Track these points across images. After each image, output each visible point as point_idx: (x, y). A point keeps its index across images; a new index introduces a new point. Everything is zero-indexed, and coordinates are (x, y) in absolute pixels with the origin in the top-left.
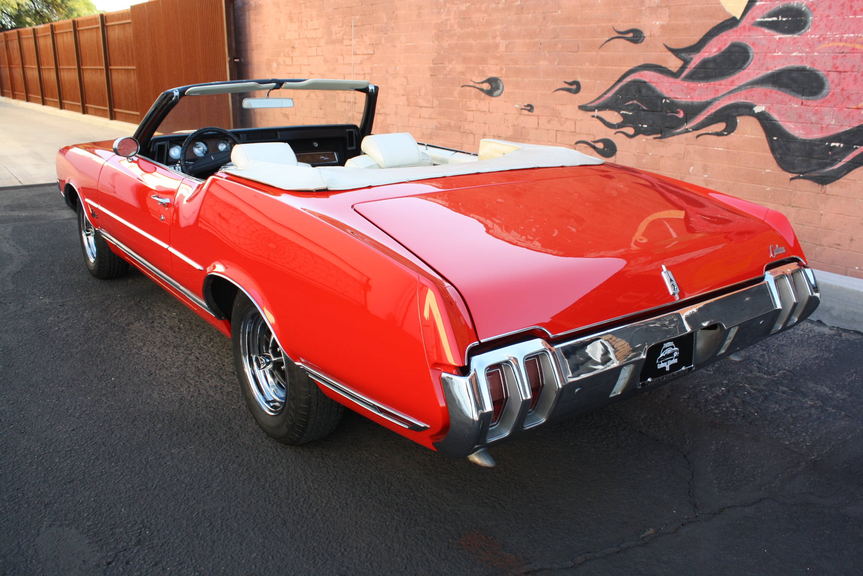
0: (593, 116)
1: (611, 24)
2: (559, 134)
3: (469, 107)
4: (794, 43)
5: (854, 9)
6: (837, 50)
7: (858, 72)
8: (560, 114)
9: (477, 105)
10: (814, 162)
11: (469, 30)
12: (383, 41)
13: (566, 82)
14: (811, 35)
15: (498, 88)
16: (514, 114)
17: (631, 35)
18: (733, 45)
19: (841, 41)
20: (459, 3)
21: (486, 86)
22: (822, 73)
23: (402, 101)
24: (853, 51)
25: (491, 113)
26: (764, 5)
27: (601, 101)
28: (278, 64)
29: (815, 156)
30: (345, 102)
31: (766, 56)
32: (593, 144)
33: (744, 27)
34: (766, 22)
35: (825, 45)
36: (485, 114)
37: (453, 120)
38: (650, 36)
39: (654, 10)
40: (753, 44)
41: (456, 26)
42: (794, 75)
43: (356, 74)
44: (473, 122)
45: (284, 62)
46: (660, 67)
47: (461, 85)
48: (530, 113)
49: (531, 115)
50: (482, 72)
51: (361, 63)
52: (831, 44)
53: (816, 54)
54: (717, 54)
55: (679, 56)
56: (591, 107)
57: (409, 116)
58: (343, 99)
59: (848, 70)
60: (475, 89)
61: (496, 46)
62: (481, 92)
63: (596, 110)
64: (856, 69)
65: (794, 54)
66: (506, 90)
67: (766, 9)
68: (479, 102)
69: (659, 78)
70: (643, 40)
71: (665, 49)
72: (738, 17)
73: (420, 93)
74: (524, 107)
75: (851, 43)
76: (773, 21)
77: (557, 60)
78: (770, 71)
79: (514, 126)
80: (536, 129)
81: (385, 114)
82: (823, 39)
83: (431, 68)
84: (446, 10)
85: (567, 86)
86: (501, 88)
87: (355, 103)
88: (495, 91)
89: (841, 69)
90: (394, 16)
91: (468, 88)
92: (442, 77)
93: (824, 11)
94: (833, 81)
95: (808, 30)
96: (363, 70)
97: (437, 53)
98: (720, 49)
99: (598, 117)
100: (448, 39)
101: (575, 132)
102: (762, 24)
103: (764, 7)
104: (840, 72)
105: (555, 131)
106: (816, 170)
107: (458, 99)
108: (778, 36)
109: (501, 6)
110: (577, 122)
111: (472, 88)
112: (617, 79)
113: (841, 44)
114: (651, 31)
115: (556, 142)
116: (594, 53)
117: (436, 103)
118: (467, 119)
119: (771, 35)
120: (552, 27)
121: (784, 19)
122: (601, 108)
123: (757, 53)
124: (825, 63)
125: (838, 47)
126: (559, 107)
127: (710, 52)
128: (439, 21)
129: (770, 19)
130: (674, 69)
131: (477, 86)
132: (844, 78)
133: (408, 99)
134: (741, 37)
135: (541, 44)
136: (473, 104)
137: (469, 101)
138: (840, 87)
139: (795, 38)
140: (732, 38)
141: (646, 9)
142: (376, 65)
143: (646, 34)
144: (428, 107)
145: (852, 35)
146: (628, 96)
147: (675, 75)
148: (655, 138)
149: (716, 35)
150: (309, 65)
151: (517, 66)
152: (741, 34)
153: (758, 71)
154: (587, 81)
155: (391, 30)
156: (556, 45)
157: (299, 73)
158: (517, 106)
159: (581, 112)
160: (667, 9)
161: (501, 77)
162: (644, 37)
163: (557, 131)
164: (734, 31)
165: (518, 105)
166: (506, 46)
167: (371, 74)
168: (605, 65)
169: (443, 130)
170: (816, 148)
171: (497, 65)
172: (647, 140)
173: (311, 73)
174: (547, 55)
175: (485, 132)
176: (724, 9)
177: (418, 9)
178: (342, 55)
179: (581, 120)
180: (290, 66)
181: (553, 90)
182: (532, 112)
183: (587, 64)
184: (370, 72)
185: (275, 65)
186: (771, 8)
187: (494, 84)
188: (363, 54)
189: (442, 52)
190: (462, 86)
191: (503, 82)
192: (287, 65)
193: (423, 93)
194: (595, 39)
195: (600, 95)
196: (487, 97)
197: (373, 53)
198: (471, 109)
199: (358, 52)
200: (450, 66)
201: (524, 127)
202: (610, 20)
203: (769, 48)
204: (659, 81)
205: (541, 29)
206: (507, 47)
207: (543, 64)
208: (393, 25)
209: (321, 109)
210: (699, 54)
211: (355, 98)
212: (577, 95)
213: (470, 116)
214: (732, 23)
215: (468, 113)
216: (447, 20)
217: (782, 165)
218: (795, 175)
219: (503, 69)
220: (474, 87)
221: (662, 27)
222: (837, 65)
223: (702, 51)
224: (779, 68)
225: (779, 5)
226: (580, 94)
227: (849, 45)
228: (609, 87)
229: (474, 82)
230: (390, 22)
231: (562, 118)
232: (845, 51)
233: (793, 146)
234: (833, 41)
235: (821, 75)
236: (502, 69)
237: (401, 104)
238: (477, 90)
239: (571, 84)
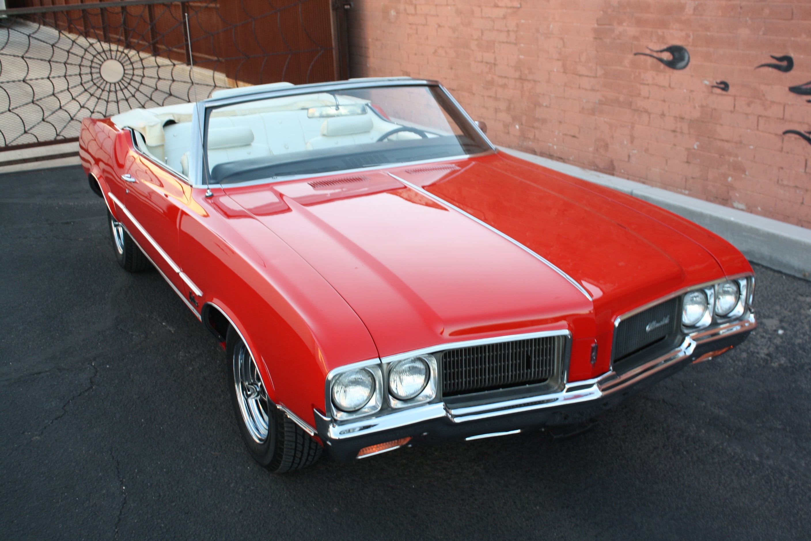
0: (809, 102)
2: (762, 121)
3: (643, 80)
8: (764, 95)
9: (654, 78)
13: (773, 57)
15: (682, 59)
16: (703, 92)
21: (667, 56)
23: (557, 67)
25: (673, 89)
28: (398, 12)
30: (482, 62)
32: (807, 135)
36: (665, 90)
37: (623, 94)
43: (498, 30)
44: (648, 98)
45: (405, 10)
47: (634, 51)
48: (724, 92)
49: (725, 95)
50: (662, 39)
51: (504, 17)
56: (807, 89)
57: (565, 85)
58: (479, 59)
60: (652, 59)
61: (682, 7)
62: (660, 63)
66: (693, 62)
68: (657, 75)
73: (579, 59)
74: (715, 84)
77: (763, 29)
79: (702, 106)
80: (732, 112)
81: (535, 81)
83: (595, 30)
85: (775, 62)
86: (686, 59)
87: (495, 64)
88: (678, 62)
91: (642, 57)
92: (608, 40)
96: (506, 26)
97: (603, 11)
101: (783, 119)
105: (757, 117)
107: (630, 69)
110: (786, 107)
111: (648, 58)
115: (758, 129)
117: (600, 72)
118: (640, 94)
126: (762, 87)
131: (655, 54)
133: (564, 66)
135: (741, 8)
136: (649, 76)
137: (644, 73)
142: (523, 21)
144: (590, 77)
150: (438, 16)
151: (709, 34)
154: (802, 57)
156: (762, 10)
157: (424, 25)
158: (707, 82)
159: (792, 96)
161: (688, 46)
163: (759, 116)
167: (517, 31)
169: (609, 105)
171: (681, 30)
173: (439, 26)
174: (750, 22)
175: (663, 112)
178: (479, 6)
179: (793, 105)
180: (413, 15)
181: (756, 65)
182: (727, 91)
183: (804, 36)
184: (516, 29)
185: (393, 13)
187: (677, 55)
188: (507, 7)
189: (610, 11)
190: (636, 54)
191: (689, 52)
192: (408, 14)
193: (584, 58)
196: (668, 69)
197: (519, 6)
198: (646, 82)
199: (500, 4)
200: (620, 29)
201: (715, 109)
206: (695, 9)
207: (744, 33)
209: (451, 68)
211: (495, 59)
212: (788, 73)
213: (645, 90)
215: (642, 87)
219: (690, 37)
220: (651, 56)
226: (792, 73)
229: (652, 50)
231: (766, 100)
236: (688, 36)
237: (555, 70)
238: (655, 61)
239: (781, 59)
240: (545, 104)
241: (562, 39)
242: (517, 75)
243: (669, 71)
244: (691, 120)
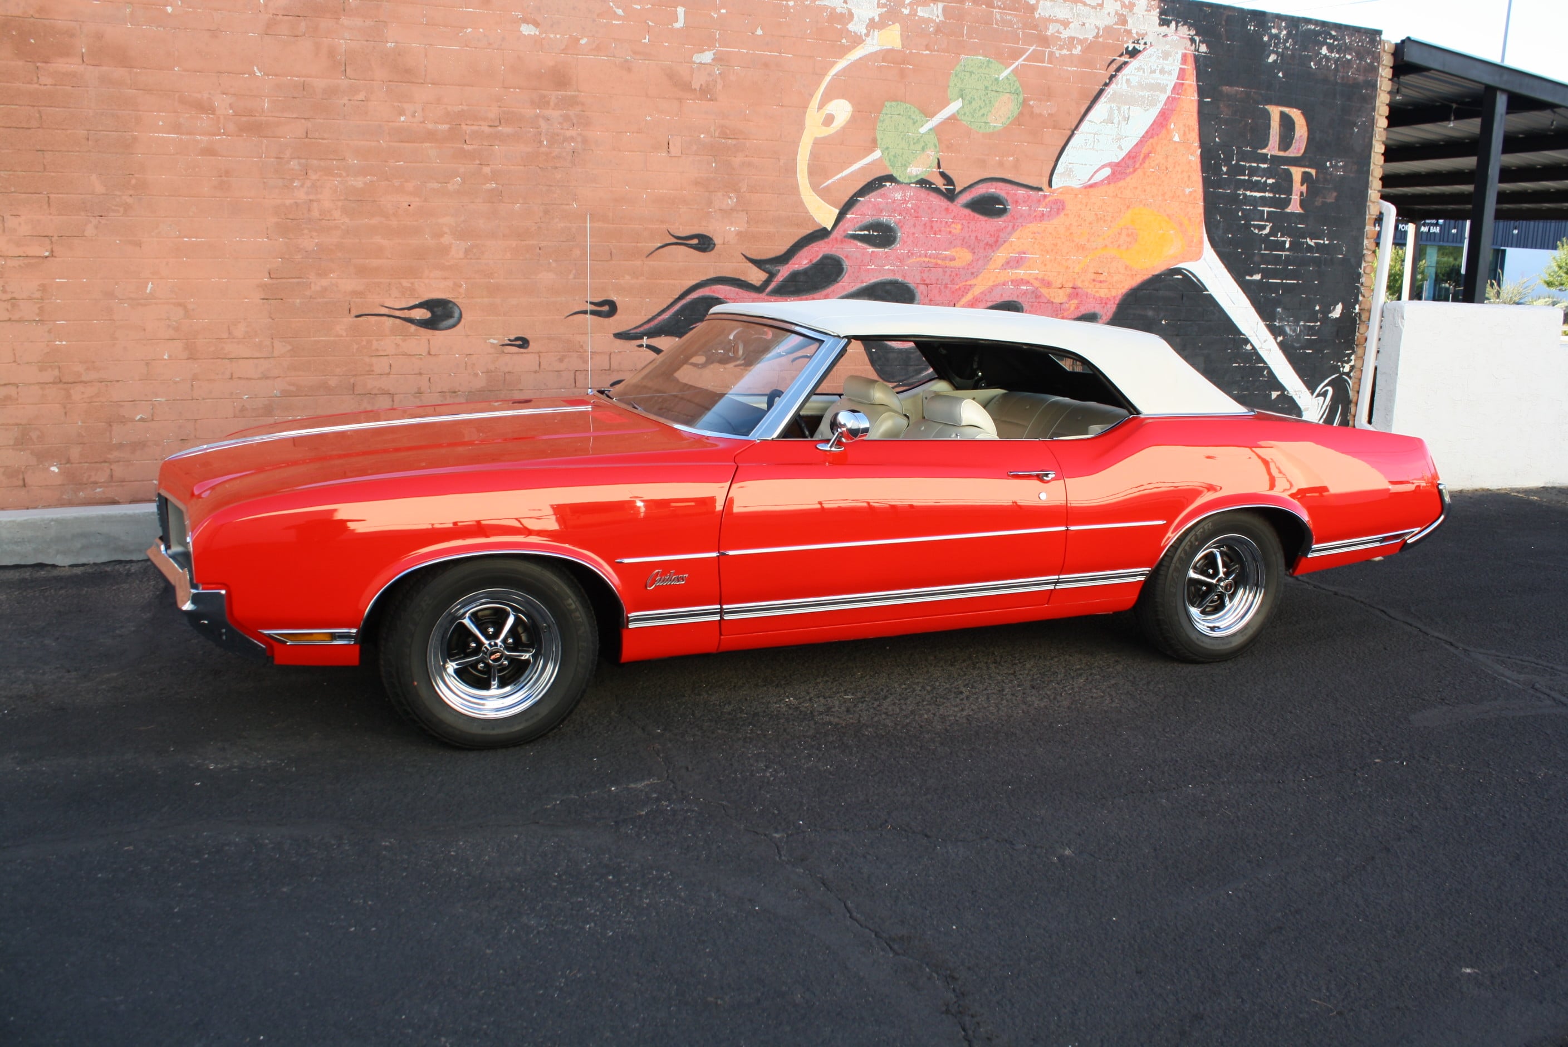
0: (641, 346)
1: (664, 227)
2: (581, 376)
3: (377, 350)
4: (886, 257)
5: (934, 229)
6: (924, 265)
7: (942, 285)
8: (582, 347)
9: (398, 345)
10: (911, 369)
11: (375, 221)
12: (90, 231)
13: (590, 303)
14: (900, 250)
15: (450, 316)
16: (490, 354)
17: (695, 241)
18: (826, 258)
19: (926, 256)
20: (344, 174)
21: (420, 314)
22: (912, 286)
23: (169, 351)
24: (936, 266)
25: (435, 355)
26: (855, 218)
27: (652, 324)
29: (912, 363)
31: (860, 268)
33: (836, 239)
34: (858, 234)
35: (914, 260)
36: (421, 359)
37: (336, 376)
38: (724, 244)
39: (727, 213)
40: (847, 257)
41: (337, 214)
42: (888, 287)
44: (389, 374)
46: (739, 280)
47: (354, 313)
48: (522, 350)
49: (523, 353)
50: (409, 291)
52: (918, 259)
53: (906, 268)
54: (808, 266)
55: (763, 267)
56: (637, 333)
57: (193, 380)
59: (934, 282)
60: (392, 319)
61: (445, 250)
62: (409, 324)
63: (645, 338)
64: (939, 282)
65: (887, 267)
66: (467, 317)
67: (857, 222)
68: (404, 340)
69: (737, 294)
70: (713, 249)
71: (745, 260)
72: (829, 229)
73: (229, 334)
74: (508, 343)
75: (934, 259)
76: (864, 234)
77: (574, 271)
78: (865, 284)
79: (487, 372)
80: (536, 372)
82: (910, 254)
83: (263, 286)
84: (308, 183)
85: (592, 308)
86: (456, 315)
88: (443, 320)
89: (928, 282)
90: (133, 181)
91: (374, 319)
92: (298, 301)
93: (910, 228)
94: (922, 293)
95: (898, 245)
96: (5, 291)
97: (283, 258)
98: (811, 261)
99: (648, 347)
100: (314, 234)
101: (610, 370)
102: (854, 237)
103: (855, 221)
104: (927, 285)
105: (573, 372)
106: (913, 376)
107: (347, 338)
108: (871, 250)
109: (450, 187)
110: (612, 356)
111: (385, 319)
112: (677, 296)
113: (927, 260)
114: (724, 238)
115: (576, 386)
116: (639, 263)
117: (281, 348)
118: (373, 371)
119: (864, 249)
120: (562, 225)
121: (875, 234)
122: (652, 334)
123: (851, 266)
124: (914, 276)
125: (924, 262)
126: (579, 338)
127: (799, 264)
128: (288, 202)
129: (862, 233)
130: (758, 284)
131: (398, 313)
132: (931, 290)
133: (189, 347)
134: (834, 249)
135: (540, 249)
136: (389, 344)
137: (377, 340)
138: (929, 298)
139: (886, 252)
140: (824, 249)
141: (715, 212)
142: (60, 281)
143: (718, 240)
144: (257, 358)
145: (934, 252)
146: (694, 317)
147: (759, 289)
148: (736, 366)
149: (806, 246)
151: (492, 281)
152: (833, 246)
153: (853, 284)
154: (627, 299)
155: (122, 210)
156: (571, 251)
158: (495, 342)
159: (619, 342)
160: (745, 213)
161: (458, 298)
162: (715, 245)
163: (577, 371)
164: (826, 242)
165: (494, 339)
166: (465, 249)
167: (42, 299)
168: (656, 279)
169: (306, 395)
170: (912, 356)
171: (445, 279)
172: (725, 368)
174: (554, 265)
175: (419, 388)
176: (814, 219)
177: (221, 176)
179: (621, 352)
181: (566, 314)
182: (526, 348)
183: (627, 277)
184: (38, 295)
186: (861, 221)
188: (3, 257)
189: (298, 257)
190: (357, 316)
191: (460, 307)
193: (240, 331)
194: (639, 245)
195: (650, 317)
196: (424, 331)
197: (49, 255)
198: (385, 354)
200: (324, 282)
201: (509, 372)
202: (663, 222)
203: (862, 261)
204: (738, 297)
205: (539, 228)
206: (467, 251)
207: (546, 278)
208: (130, 200)
210: (787, 266)
212: (611, 319)
213: (381, 365)
214: (822, 234)
215: (374, 360)
216: (311, 201)
217: (882, 376)
218: (895, 384)
219: (461, 286)
220: (389, 316)
221: (739, 234)
222: (925, 278)
223: (790, 263)
224: (873, 281)
225: (868, 219)
226: (616, 318)
227: (933, 260)
228: (665, 307)
229: (389, 308)
230: (118, 193)
231: (585, 352)
232: (931, 265)
233: (891, 356)
234: (920, 256)
235: (912, 287)
236: (457, 286)
237: (166, 357)
238: (398, 321)
239: (601, 304)
240: (138, 417)
241: (183, 306)
242: (49, 376)
243: (426, 333)
244: (470, 392)
